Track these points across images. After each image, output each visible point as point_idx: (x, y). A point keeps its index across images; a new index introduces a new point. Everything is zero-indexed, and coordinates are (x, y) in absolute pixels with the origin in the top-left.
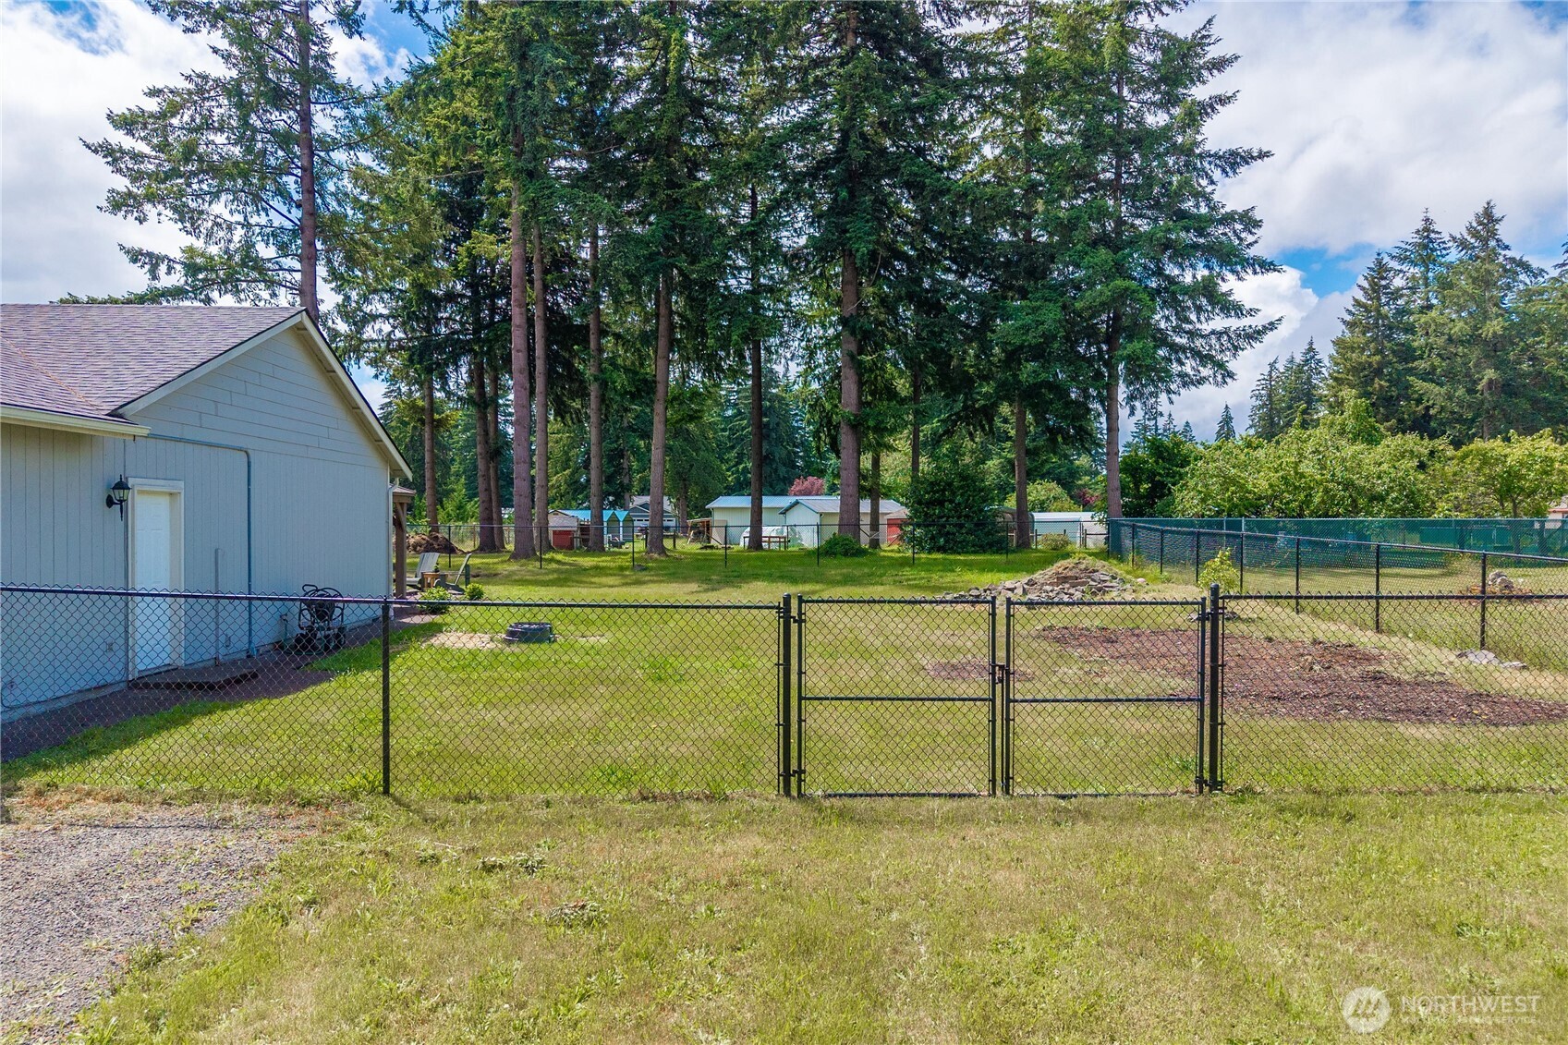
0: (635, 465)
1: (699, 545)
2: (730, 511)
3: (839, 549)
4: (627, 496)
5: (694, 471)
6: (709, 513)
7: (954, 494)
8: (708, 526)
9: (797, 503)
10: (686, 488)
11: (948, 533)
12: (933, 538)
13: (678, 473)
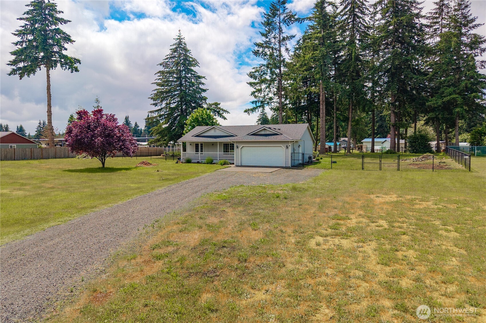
0: (341, 129)
1: (359, 151)
2: (367, 142)
3: (389, 152)
4: (339, 138)
5: (358, 131)
6: (362, 143)
7: (419, 140)
8: (362, 146)
9: (386, 141)
10: (356, 136)
11: (417, 149)
12: (413, 150)
13: (353, 132)
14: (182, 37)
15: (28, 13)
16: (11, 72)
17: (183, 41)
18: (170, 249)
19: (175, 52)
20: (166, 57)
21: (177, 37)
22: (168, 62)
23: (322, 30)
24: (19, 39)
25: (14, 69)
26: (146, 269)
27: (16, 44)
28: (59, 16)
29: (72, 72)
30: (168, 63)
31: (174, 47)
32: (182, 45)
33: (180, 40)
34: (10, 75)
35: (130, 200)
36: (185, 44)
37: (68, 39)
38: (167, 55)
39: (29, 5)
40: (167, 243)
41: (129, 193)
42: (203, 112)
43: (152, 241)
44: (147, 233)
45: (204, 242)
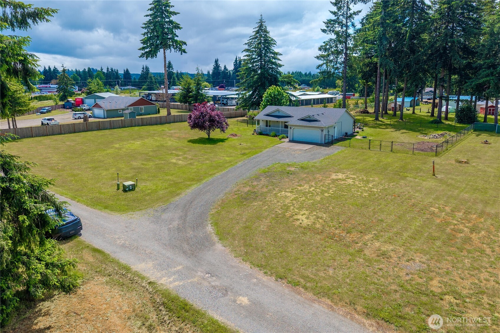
3: (434, 122)
7: (464, 112)
12: (459, 120)
14: (263, 21)
15: (151, 10)
16: (141, 55)
17: (264, 24)
18: (239, 192)
19: (257, 33)
20: (250, 38)
21: (259, 21)
22: (252, 41)
23: (383, 10)
24: (146, 31)
25: (143, 53)
26: (233, 197)
27: (144, 35)
28: (171, 10)
29: (182, 54)
30: (252, 43)
31: (257, 29)
32: (263, 27)
33: (261, 23)
34: (140, 57)
35: (227, 170)
36: (266, 27)
37: (177, 27)
38: (251, 37)
39: (152, 4)
40: (238, 190)
41: (227, 165)
42: (275, 89)
43: (235, 189)
44: (233, 187)
45: (249, 191)
